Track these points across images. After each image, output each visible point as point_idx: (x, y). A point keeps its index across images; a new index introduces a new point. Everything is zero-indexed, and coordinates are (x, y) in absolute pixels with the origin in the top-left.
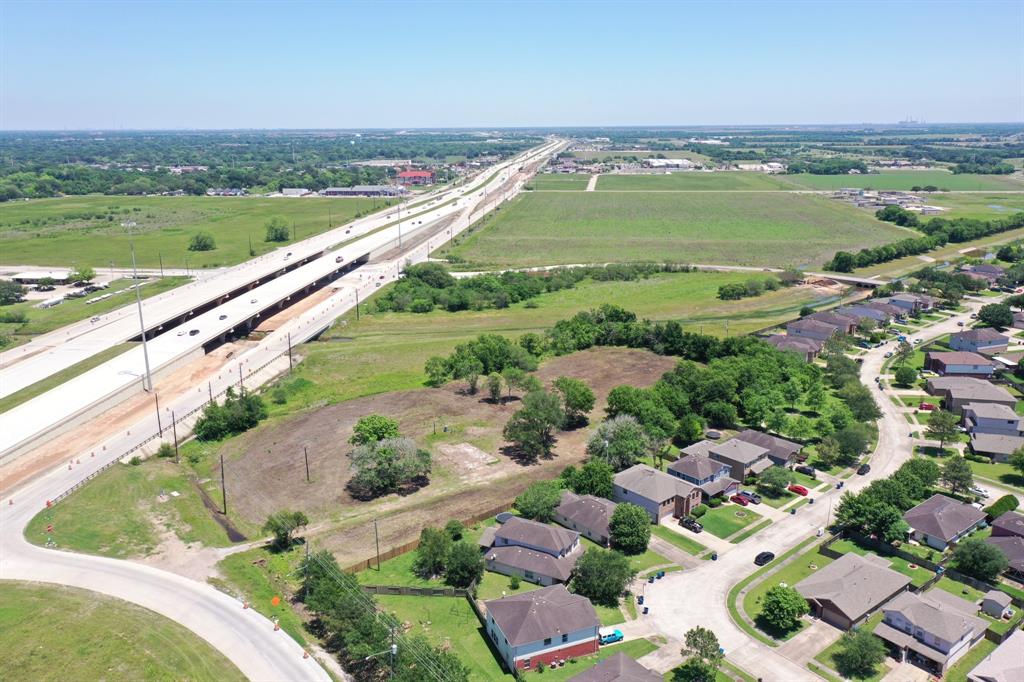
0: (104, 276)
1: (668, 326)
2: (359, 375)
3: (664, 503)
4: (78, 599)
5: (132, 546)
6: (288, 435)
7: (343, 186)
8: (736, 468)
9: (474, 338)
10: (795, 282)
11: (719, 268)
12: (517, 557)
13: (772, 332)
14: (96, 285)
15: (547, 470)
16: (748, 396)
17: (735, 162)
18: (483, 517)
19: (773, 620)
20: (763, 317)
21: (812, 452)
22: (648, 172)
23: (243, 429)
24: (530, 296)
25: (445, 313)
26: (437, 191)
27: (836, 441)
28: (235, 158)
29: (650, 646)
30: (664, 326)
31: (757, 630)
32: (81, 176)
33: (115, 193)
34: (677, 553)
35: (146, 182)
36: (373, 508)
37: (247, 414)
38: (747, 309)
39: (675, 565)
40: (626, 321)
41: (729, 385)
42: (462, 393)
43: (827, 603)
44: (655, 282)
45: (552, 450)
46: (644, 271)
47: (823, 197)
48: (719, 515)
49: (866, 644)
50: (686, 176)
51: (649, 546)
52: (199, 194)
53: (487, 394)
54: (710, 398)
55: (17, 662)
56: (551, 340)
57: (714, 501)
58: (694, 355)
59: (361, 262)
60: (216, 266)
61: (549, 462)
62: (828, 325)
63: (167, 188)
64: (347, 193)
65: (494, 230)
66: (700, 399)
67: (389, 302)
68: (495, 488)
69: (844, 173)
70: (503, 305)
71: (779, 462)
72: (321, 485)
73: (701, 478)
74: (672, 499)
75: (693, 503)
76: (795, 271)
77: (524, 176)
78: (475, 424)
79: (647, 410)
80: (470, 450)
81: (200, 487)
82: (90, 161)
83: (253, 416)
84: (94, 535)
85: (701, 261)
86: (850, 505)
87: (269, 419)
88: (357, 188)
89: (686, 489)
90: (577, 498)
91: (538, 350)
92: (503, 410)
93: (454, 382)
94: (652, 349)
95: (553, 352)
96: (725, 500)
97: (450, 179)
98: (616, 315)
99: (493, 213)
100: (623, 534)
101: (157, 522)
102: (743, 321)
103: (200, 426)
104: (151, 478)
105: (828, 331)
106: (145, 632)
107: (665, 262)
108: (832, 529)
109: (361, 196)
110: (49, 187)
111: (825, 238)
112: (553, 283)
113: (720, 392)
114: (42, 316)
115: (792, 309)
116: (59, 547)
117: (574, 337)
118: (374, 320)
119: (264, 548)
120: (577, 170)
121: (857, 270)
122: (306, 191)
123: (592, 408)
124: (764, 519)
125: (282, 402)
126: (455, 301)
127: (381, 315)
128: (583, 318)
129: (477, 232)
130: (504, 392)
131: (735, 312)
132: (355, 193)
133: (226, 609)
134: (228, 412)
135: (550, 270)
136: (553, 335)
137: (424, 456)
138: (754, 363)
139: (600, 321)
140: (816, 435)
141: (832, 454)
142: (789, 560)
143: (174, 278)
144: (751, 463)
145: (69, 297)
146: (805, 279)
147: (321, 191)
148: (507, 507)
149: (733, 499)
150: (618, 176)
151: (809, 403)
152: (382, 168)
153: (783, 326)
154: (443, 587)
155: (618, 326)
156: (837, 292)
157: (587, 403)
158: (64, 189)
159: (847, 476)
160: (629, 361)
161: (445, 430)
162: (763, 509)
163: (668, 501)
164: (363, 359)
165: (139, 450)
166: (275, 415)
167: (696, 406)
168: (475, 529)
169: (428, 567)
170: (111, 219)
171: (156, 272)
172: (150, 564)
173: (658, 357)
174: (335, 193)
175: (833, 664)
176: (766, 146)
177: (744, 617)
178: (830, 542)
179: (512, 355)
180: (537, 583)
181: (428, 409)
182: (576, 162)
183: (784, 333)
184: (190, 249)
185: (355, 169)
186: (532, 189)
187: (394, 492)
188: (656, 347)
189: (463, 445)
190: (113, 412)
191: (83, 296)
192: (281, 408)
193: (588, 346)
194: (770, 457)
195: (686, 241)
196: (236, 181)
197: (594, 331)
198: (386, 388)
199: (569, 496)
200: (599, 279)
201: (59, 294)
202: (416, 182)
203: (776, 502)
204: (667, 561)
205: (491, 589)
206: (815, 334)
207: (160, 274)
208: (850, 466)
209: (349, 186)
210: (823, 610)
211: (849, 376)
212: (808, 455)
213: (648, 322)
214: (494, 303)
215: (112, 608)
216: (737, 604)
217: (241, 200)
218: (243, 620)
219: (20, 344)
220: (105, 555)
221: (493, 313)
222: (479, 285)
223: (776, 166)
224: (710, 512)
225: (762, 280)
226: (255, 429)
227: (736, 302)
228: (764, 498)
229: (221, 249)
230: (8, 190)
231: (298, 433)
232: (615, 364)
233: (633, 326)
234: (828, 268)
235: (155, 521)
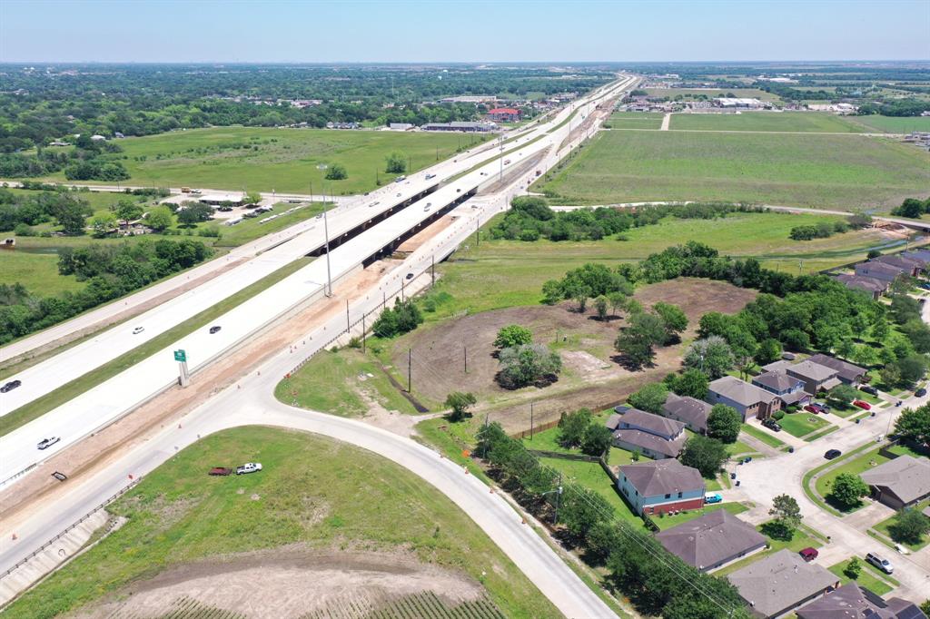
0: (268, 200)
1: (747, 263)
2: (488, 292)
3: (750, 407)
4: (326, 443)
5: (350, 410)
6: (442, 336)
7: (442, 122)
8: (810, 384)
9: (581, 266)
10: (863, 225)
11: (791, 209)
12: (635, 437)
13: (840, 271)
14: (263, 207)
15: (651, 376)
16: (820, 326)
17: (804, 102)
18: (605, 408)
19: (841, 497)
20: (832, 257)
21: (876, 376)
22: (718, 111)
23: (407, 330)
24: (621, 230)
25: (549, 242)
26: (523, 127)
27: (898, 368)
28: (341, 92)
29: (743, 507)
30: (744, 261)
31: (826, 505)
32: (221, 108)
33: (253, 125)
34: (761, 445)
35: (277, 115)
36: (519, 395)
37: (411, 319)
38: (817, 249)
39: (760, 453)
40: (708, 257)
41: (804, 317)
42: (572, 310)
43: (885, 490)
44: (732, 221)
45: (653, 361)
46: (722, 210)
47: (894, 141)
48: (794, 419)
49: (916, 519)
50: (757, 116)
51: (738, 439)
52: (320, 127)
53: (595, 312)
54: (786, 326)
55: (299, 478)
56: (643, 270)
57: (791, 408)
58: (769, 289)
59: (471, 194)
60: (352, 193)
61: (651, 369)
62: (893, 268)
63: (294, 121)
64: (444, 128)
65: (580, 167)
66: (778, 326)
67: (501, 229)
68: (611, 387)
69: (916, 115)
70: (597, 237)
71: (846, 381)
72: (475, 375)
73: (781, 390)
74: (757, 404)
75: (773, 408)
76: (864, 215)
77: (601, 114)
78: (588, 337)
79: (734, 333)
80: (587, 356)
81: (386, 372)
82: (223, 94)
83: (414, 321)
84: (322, 400)
85: (773, 202)
86: (908, 419)
87: (425, 324)
88: (454, 124)
89: (769, 397)
90: (679, 398)
91: (634, 278)
92: (609, 326)
93: (565, 301)
94: (732, 282)
95: (646, 280)
96: (800, 409)
97: (534, 115)
98: (700, 251)
99: (578, 151)
100: (718, 428)
101: (364, 395)
102: (813, 260)
103: (377, 325)
104: (349, 362)
105: (894, 273)
106: (377, 467)
107: (740, 202)
108: (891, 437)
109: (458, 131)
110: (200, 119)
111: (894, 184)
112: (641, 219)
113: (795, 322)
114: (231, 232)
115: (860, 251)
116: (301, 407)
117: (664, 269)
118: (491, 246)
119: (443, 418)
120: (651, 109)
121: (924, 216)
122: (410, 125)
123: (685, 329)
124: (832, 426)
125: (431, 311)
126: (558, 232)
127: (495, 242)
128: (672, 252)
129: (566, 168)
130: (609, 312)
131: (805, 251)
132: (453, 129)
133: (429, 457)
134: (398, 316)
135: (637, 207)
136: (646, 266)
137: (555, 358)
138: (826, 300)
139: (686, 255)
140: (879, 362)
141: (893, 378)
142: (853, 457)
143: (322, 203)
144: (823, 381)
145: (246, 217)
146: (874, 223)
147: (423, 126)
148: (622, 401)
149: (806, 408)
150: (689, 115)
151: (874, 335)
152: (472, 105)
153: (851, 266)
154: (581, 455)
155: (702, 261)
156: (904, 236)
157: (681, 325)
158: (212, 121)
159: (905, 397)
160: (712, 291)
161: (565, 339)
162: (832, 417)
163: (754, 405)
164: (489, 279)
165: (335, 341)
166: (429, 320)
167: (773, 332)
168: (599, 416)
169: (568, 441)
170: (256, 149)
171: (307, 198)
172: (367, 422)
173: (736, 289)
174: (435, 128)
175: (888, 533)
176: (837, 85)
177: (816, 494)
178: (888, 446)
179: (613, 282)
180: (652, 458)
181: (548, 323)
182: (648, 100)
183: (852, 273)
184: (327, 178)
185: (448, 105)
186: (610, 127)
187: (532, 385)
188: (735, 279)
189: (580, 353)
190: (308, 311)
191: (255, 217)
192: (431, 316)
193: (675, 276)
194: (839, 378)
195: (759, 183)
196: (350, 116)
197: (681, 264)
198: (511, 304)
199: (672, 396)
200: (679, 216)
201: (236, 215)
202: (504, 119)
203: (843, 413)
204: (752, 451)
205: (617, 459)
206: (882, 275)
207: (310, 200)
208: (908, 389)
209: (445, 122)
210: (882, 494)
211: (912, 314)
212: (871, 378)
213: (728, 259)
214: (590, 235)
215: (350, 449)
216: (810, 485)
217: (356, 133)
218: (442, 465)
219: (222, 255)
220: (333, 414)
221: (589, 244)
222: (577, 220)
223: (847, 107)
224: (787, 417)
225: (832, 223)
226: (416, 330)
227: (807, 242)
228: (833, 410)
229: (351, 178)
230: (170, 121)
231: (450, 335)
232: (700, 293)
233: (716, 261)
234: (894, 214)
235: (361, 394)
